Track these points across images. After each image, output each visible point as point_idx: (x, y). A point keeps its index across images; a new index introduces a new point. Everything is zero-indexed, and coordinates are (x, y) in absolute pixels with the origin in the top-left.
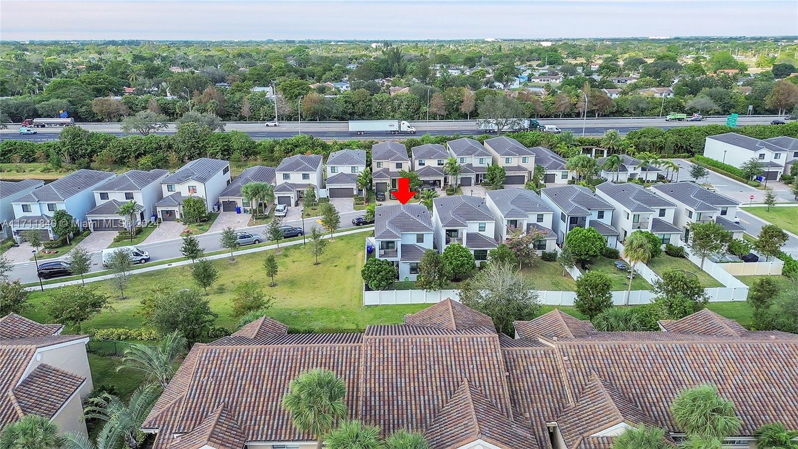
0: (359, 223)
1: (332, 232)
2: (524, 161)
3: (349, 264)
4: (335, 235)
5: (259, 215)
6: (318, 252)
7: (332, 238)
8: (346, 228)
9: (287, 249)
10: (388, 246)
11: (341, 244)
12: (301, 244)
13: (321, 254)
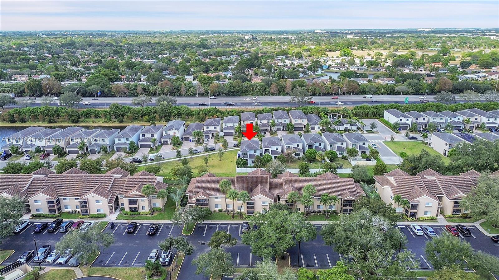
0: (235, 146)
1: (225, 149)
2: (303, 121)
3: (232, 161)
4: (226, 150)
5: (198, 143)
6: (221, 156)
7: (226, 151)
8: (230, 148)
9: (210, 155)
10: (244, 154)
11: (229, 153)
12: (215, 154)
13: (222, 157)
